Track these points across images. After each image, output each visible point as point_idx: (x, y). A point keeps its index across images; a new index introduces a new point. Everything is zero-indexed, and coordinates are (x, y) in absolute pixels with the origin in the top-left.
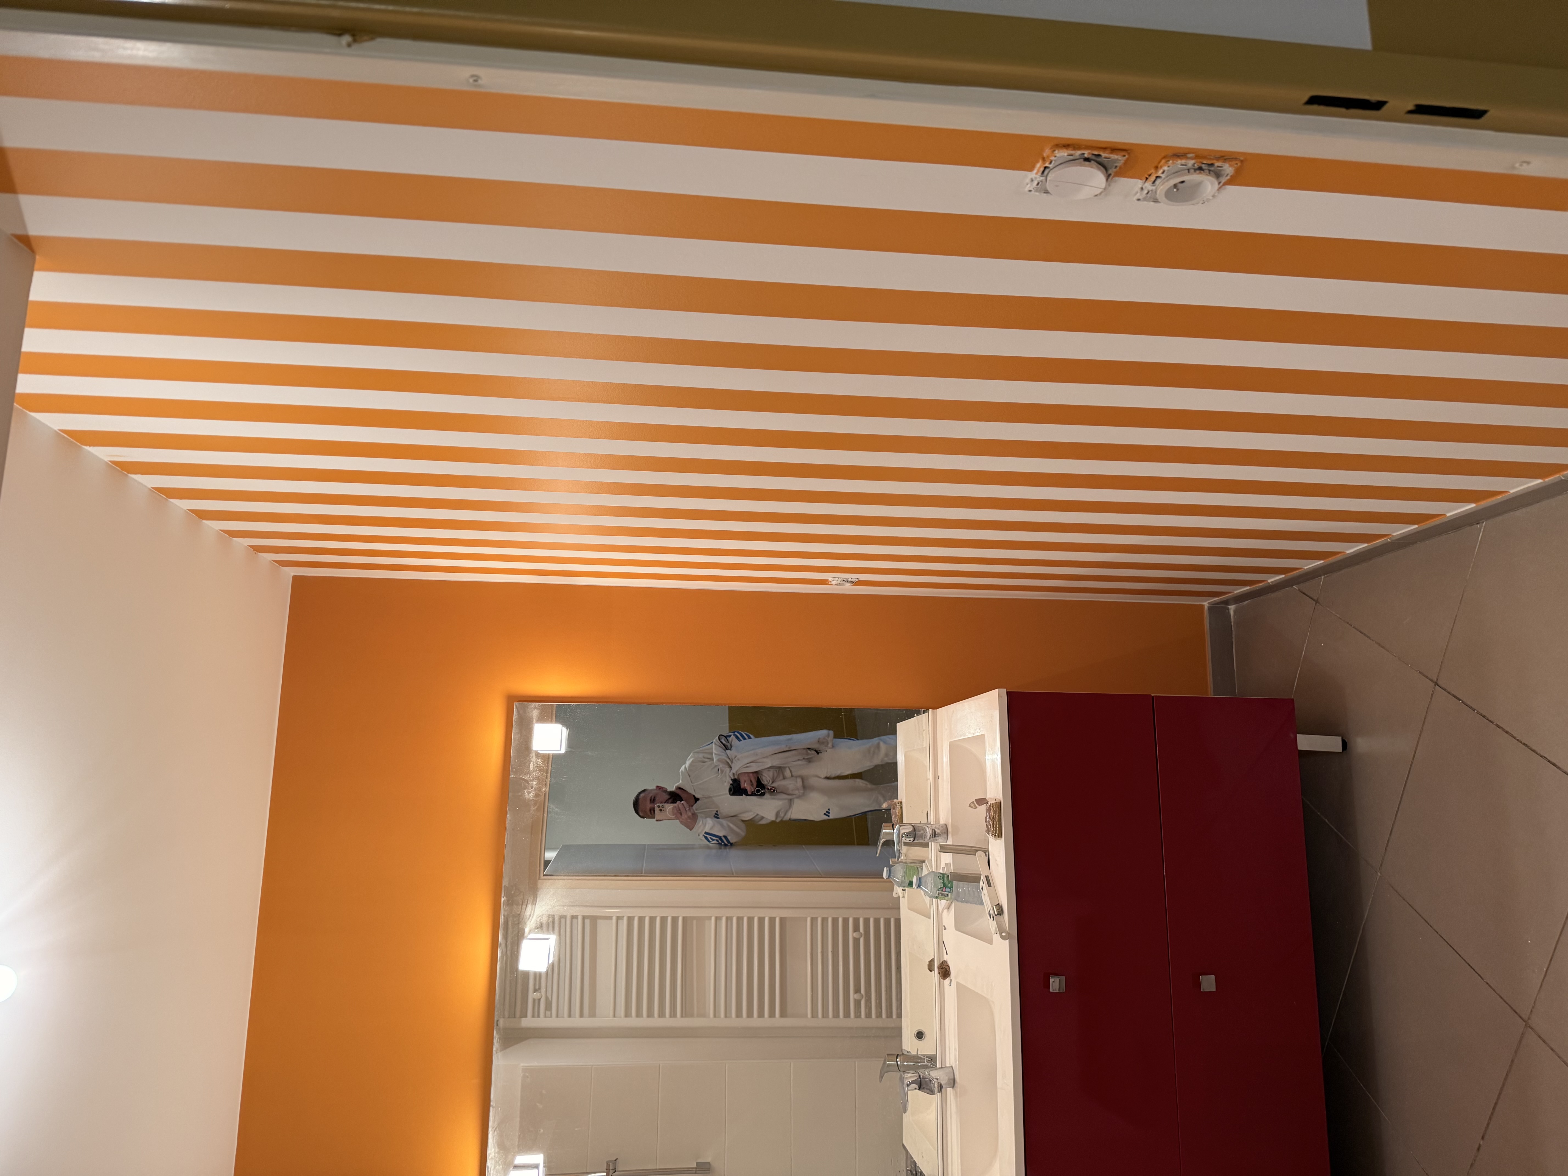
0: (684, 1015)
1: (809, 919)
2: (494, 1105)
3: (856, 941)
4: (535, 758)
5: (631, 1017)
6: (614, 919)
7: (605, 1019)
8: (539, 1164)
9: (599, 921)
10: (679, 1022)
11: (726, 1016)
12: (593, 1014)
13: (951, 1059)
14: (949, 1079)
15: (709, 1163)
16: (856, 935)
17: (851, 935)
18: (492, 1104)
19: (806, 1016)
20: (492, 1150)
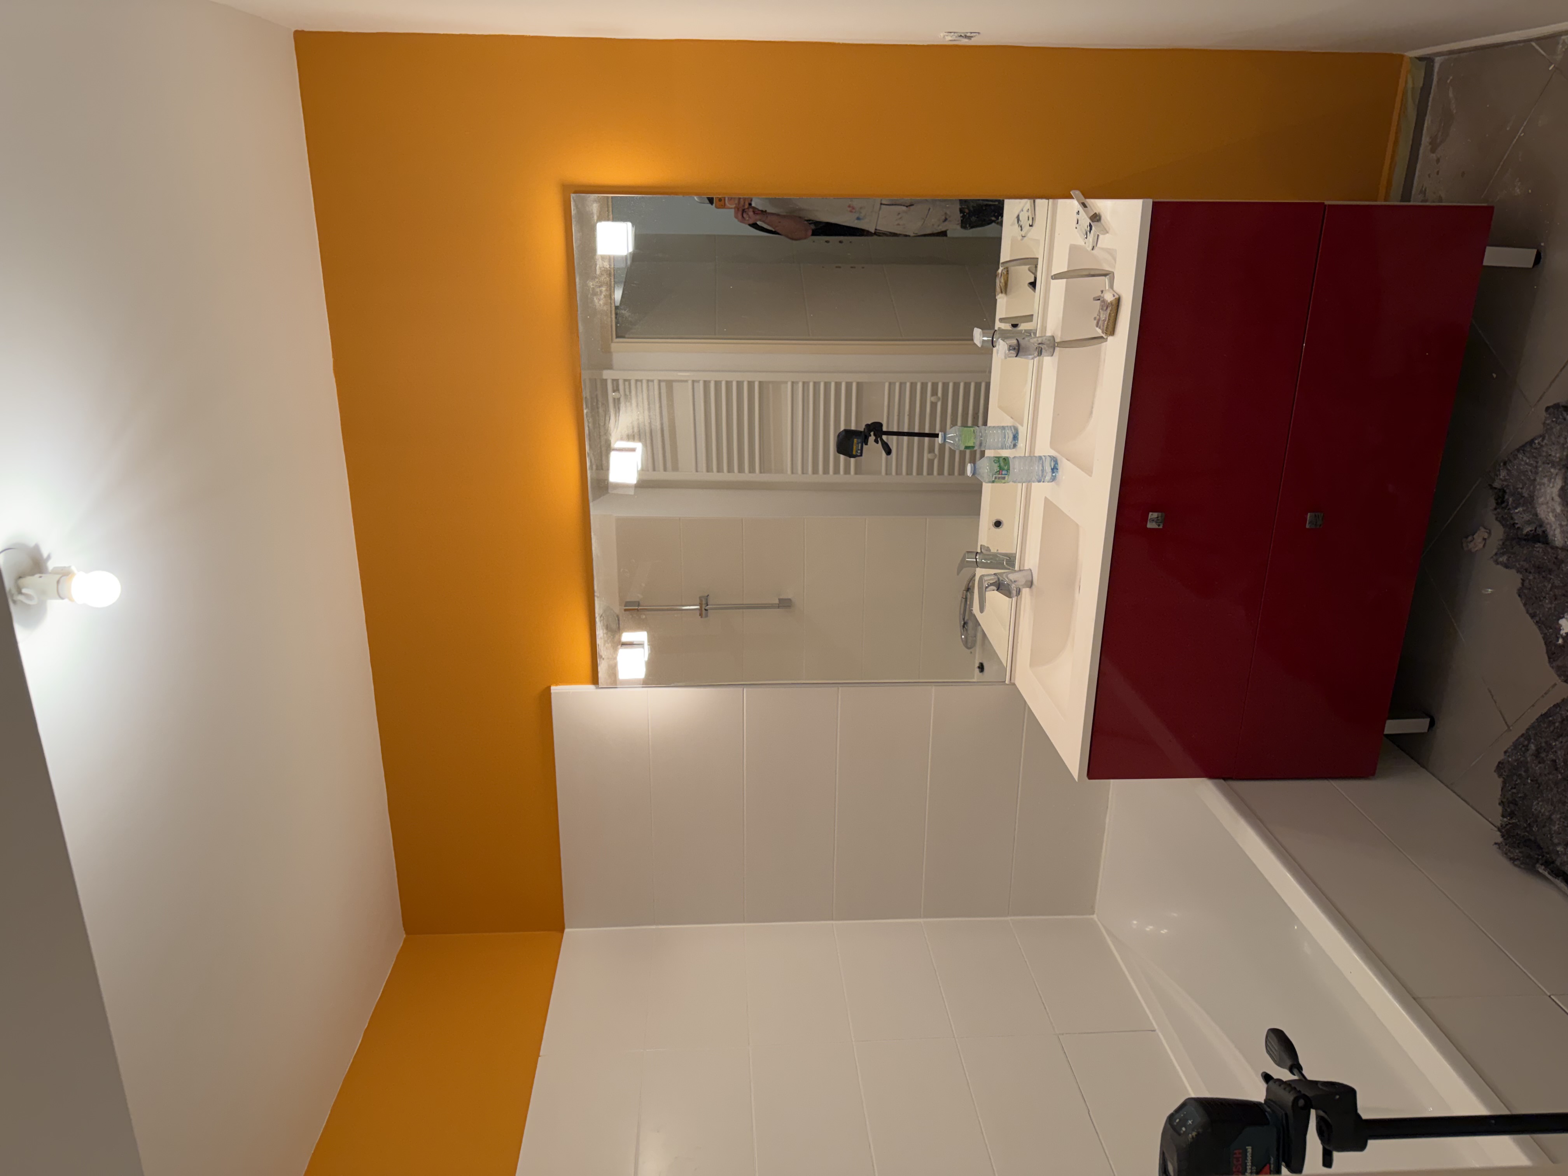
0: (762, 471)
1: (887, 385)
2: (598, 595)
3: (934, 405)
4: (601, 261)
5: (713, 472)
6: (690, 383)
7: (687, 472)
8: (644, 642)
9: (674, 384)
10: (757, 477)
11: (803, 473)
12: (675, 468)
13: (1031, 560)
14: (1026, 581)
15: (790, 600)
16: (933, 399)
17: (929, 399)
18: (596, 594)
19: (880, 473)
20: (600, 632)
